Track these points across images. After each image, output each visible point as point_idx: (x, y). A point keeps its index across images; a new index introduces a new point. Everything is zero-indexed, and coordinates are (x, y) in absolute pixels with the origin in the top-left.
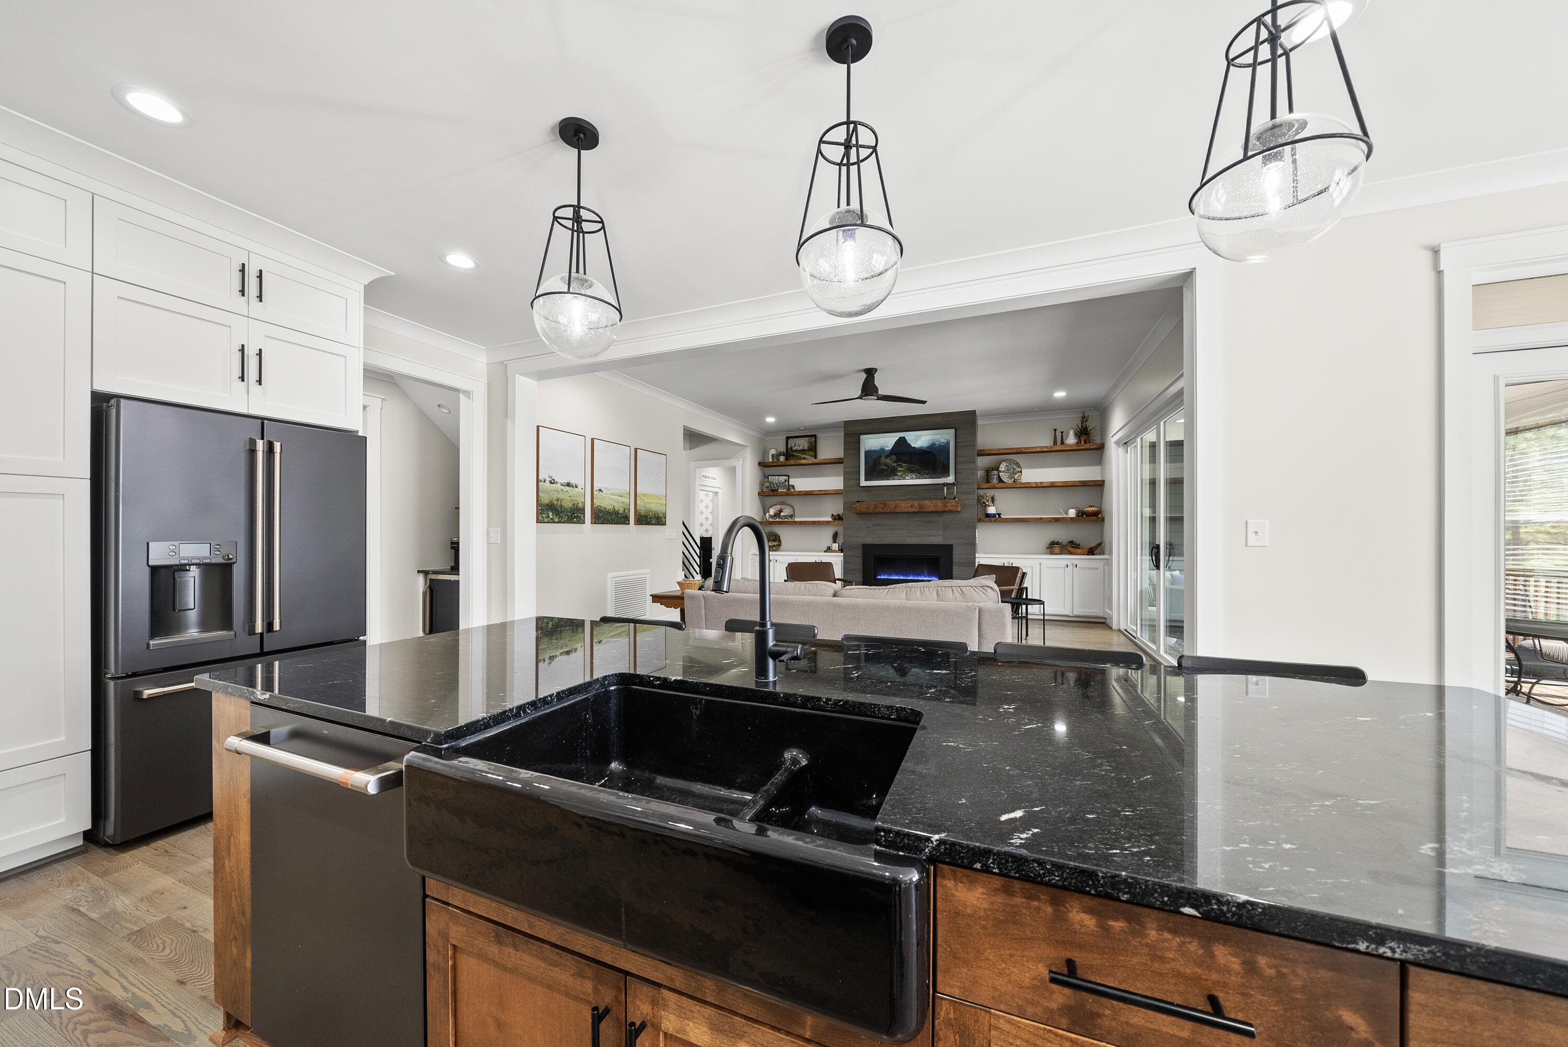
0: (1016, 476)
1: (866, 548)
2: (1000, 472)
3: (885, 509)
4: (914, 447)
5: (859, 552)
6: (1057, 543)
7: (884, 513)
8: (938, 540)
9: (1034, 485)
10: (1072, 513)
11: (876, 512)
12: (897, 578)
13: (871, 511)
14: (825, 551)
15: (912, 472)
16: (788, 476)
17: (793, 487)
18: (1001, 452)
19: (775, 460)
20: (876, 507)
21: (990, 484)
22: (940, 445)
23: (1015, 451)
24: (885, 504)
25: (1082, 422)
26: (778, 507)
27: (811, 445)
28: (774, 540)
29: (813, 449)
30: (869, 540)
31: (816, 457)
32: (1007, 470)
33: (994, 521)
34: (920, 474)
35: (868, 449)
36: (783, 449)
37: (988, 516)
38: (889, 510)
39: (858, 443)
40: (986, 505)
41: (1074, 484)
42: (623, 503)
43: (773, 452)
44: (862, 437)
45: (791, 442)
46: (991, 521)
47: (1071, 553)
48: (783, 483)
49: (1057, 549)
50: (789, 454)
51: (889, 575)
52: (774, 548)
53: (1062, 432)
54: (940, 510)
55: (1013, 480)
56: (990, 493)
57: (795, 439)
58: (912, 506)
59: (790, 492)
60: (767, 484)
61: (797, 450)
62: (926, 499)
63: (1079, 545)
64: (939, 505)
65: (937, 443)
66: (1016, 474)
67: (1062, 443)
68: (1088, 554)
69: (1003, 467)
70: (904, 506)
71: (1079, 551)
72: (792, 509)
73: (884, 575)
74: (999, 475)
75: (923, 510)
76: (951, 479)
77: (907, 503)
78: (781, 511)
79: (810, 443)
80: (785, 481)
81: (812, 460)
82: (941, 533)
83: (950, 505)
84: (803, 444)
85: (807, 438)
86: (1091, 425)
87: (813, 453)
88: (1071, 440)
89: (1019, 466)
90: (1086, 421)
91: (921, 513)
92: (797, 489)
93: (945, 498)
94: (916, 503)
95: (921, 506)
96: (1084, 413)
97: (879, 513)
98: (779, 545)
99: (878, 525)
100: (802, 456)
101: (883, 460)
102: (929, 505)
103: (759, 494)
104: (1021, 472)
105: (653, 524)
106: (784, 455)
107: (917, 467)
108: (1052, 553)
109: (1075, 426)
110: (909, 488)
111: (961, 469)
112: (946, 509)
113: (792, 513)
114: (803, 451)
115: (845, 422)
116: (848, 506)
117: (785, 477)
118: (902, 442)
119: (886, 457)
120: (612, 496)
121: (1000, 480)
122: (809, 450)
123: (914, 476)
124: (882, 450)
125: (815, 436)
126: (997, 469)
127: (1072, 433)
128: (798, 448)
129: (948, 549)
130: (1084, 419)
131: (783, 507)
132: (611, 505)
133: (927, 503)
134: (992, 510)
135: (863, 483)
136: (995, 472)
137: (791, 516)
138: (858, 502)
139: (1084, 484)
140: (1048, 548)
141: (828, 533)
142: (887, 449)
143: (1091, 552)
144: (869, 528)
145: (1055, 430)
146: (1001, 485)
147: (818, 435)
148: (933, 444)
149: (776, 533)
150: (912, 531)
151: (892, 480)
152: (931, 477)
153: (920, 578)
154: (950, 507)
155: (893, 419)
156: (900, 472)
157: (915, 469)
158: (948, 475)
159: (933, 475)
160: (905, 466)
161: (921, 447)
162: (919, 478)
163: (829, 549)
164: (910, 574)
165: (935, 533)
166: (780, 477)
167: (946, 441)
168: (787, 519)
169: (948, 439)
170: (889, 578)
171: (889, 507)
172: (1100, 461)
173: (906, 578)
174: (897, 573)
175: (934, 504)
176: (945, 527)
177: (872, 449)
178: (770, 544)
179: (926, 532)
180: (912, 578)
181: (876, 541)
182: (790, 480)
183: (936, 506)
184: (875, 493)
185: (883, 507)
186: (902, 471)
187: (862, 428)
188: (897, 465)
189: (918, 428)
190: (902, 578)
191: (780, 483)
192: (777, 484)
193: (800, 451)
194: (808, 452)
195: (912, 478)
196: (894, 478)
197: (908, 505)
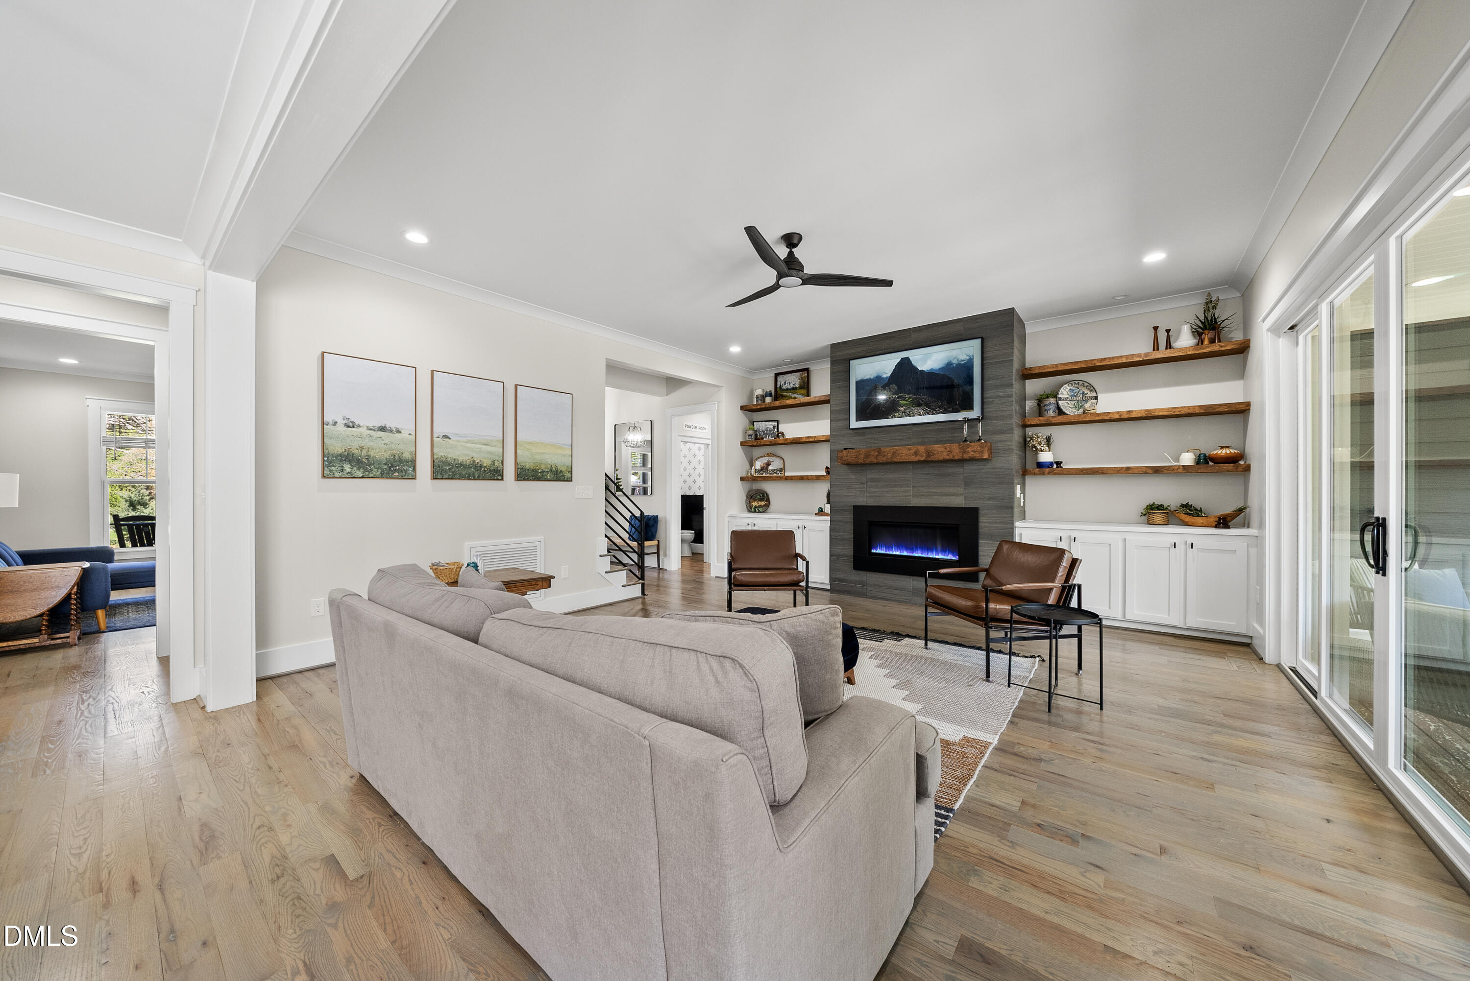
0: (1087, 406)
1: (859, 511)
2: (1060, 399)
3: (880, 458)
4: (922, 371)
5: (849, 517)
6: (1160, 507)
7: (878, 464)
8: (958, 501)
9: (1117, 417)
10: (1188, 459)
11: (868, 461)
12: (898, 553)
13: (861, 461)
14: (816, 514)
15: (919, 405)
17: (783, 434)
18: (1060, 368)
19: (760, 402)
20: (867, 455)
21: (1041, 418)
22: (959, 365)
23: (1083, 366)
24: (879, 451)
25: (1207, 310)
26: (765, 460)
27: (804, 382)
28: (761, 500)
29: (806, 386)
30: (862, 501)
31: (808, 395)
32: (1072, 396)
33: (1049, 473)
34: (931, 409)
35: (859, 378)
36: (771, 388)
37: (1040, 465)
38: (884, 460)
39: (848, 371)
40: (1037, 449)
41: (1191, 411)
42: (490, 453)
43: (759, 392)
44: (851, 362)
45: (781, 380)
46: (1043, 474)
47: (1187, 524)
48: (771, 430)
49: (1158, 517)
50: (778, 394)
51: (889, 547)
52: (760, 509)
53: (1168, 331)
54: (956, 458)
55: (1081, 410)
56: (1044, 432)
57: (785, 376)
58: (916, 453)
59: (779, 440)
60: (752, 432)
61: (787, 389)
62: (937, 442)
63: (1201, 511)
64: (956, 453)
65: (955, 361)
66: (1087, 401)
67: (1169, 346)
68: (1216, 527)
69: (1064, 392)
70: (905, 453)
71: (1200, 520)
72: (782, 461)
73: (881, 549)
74: (1058, 404)
75: (932, 458)
76: (975, 413)
77: (910, 449)
78: (768, 464)
79: (802, 379)
80: (774, 427)
81: (806, 399)
82: (961, 490)
83: (972, 450)
84: (793, 380)
85: (798, 374)
86: (1221, 314)
87: (804, 391)
88: (1185, 341)
89: (1092, 388)
90: (1214, 307)
91: (929, 462)
92: (787, 436)
93: (966, 440)
94: (922, 449)
95: (929, 453)
96: (1209, 294)
97: (872, 464)
98: (768, 505)
99: (872, 480)
100: (793, 396)
101: (879, 391)
102: (941, 451)
103: (742, 444)
104: (1096, 398)
105: (548, 480)
106: (771, 395)
107: (926, 398)
108: (1150, 523)
109: (1193, 320)
110: (916, 429)
111: (991, 399)
112: (966, 456)
113: (782, 466)
114: (794, 389)
115: (834, 346)
116: (835, 456)
117: (773, 423)
118: (905, 365)
119: (883, 386)
120: (469, 445)
121: (1060, 412)
122: (801, 387)
123: (922, 411)
124: (879, 378)
125: (807, 370)
126: (1055, 396)
127: (1186, 330)
128: (789, 387)
129: (971, 514)
130: (1210, 305)
131: (771, 459)
132: (467, 455)
134: (1046, 457)
135: (855, 424)
136: (1052, 400)
137: (781, 470)
138: (845, 449)
139: (1209, 412)
140: (1143, 515)
141: (821, 490)
142: (885, 376)
143: (1223, 522)
144: (862, 484)
145: (1156, 328)
146: (1061, 419)
147: (812, 368)
148: (949, 364)
149: (764, 491)
150: (920, 488)
151: (892, 418)
152: (946, 411)
153: (931, 555)
154: (972, 453)
155: (893, 335)
156: (902, 407)
157: (923, 401)
158: (970, 407)
159: (949, 408)
160: (909, 398)
161: (932, 369)
162: (928, 414)
163: (822, 511)
164: (917, 548)
165: (952, 490)
166: (767, 423)
167: (968, 358)
168: (776, 473)
169: (971, 355)
170: (888, 553)
171: (884, 455)
172: (1241, 373)
173: (911, 554)
174: (899, 547)
175: (948, 449)
176: (967, 483)
177: (865, 378)
178: (754, 504)
179: (939, 490)
180: (920, 555)
181: (871, 502)
182: (779, 425)
183: (950, 452)
184: (869, 436)
185: (877, 455)
186: (904, 405)
187: (853, 351)
188: (898, 398)
189: (928, 344)
190: (905, 553)
191: (767, 430)
192: (763, 432)
193: (790, 389)
194: (800, 390)
195: (919, 414)
196: (894, 416)
197: (911, 451)
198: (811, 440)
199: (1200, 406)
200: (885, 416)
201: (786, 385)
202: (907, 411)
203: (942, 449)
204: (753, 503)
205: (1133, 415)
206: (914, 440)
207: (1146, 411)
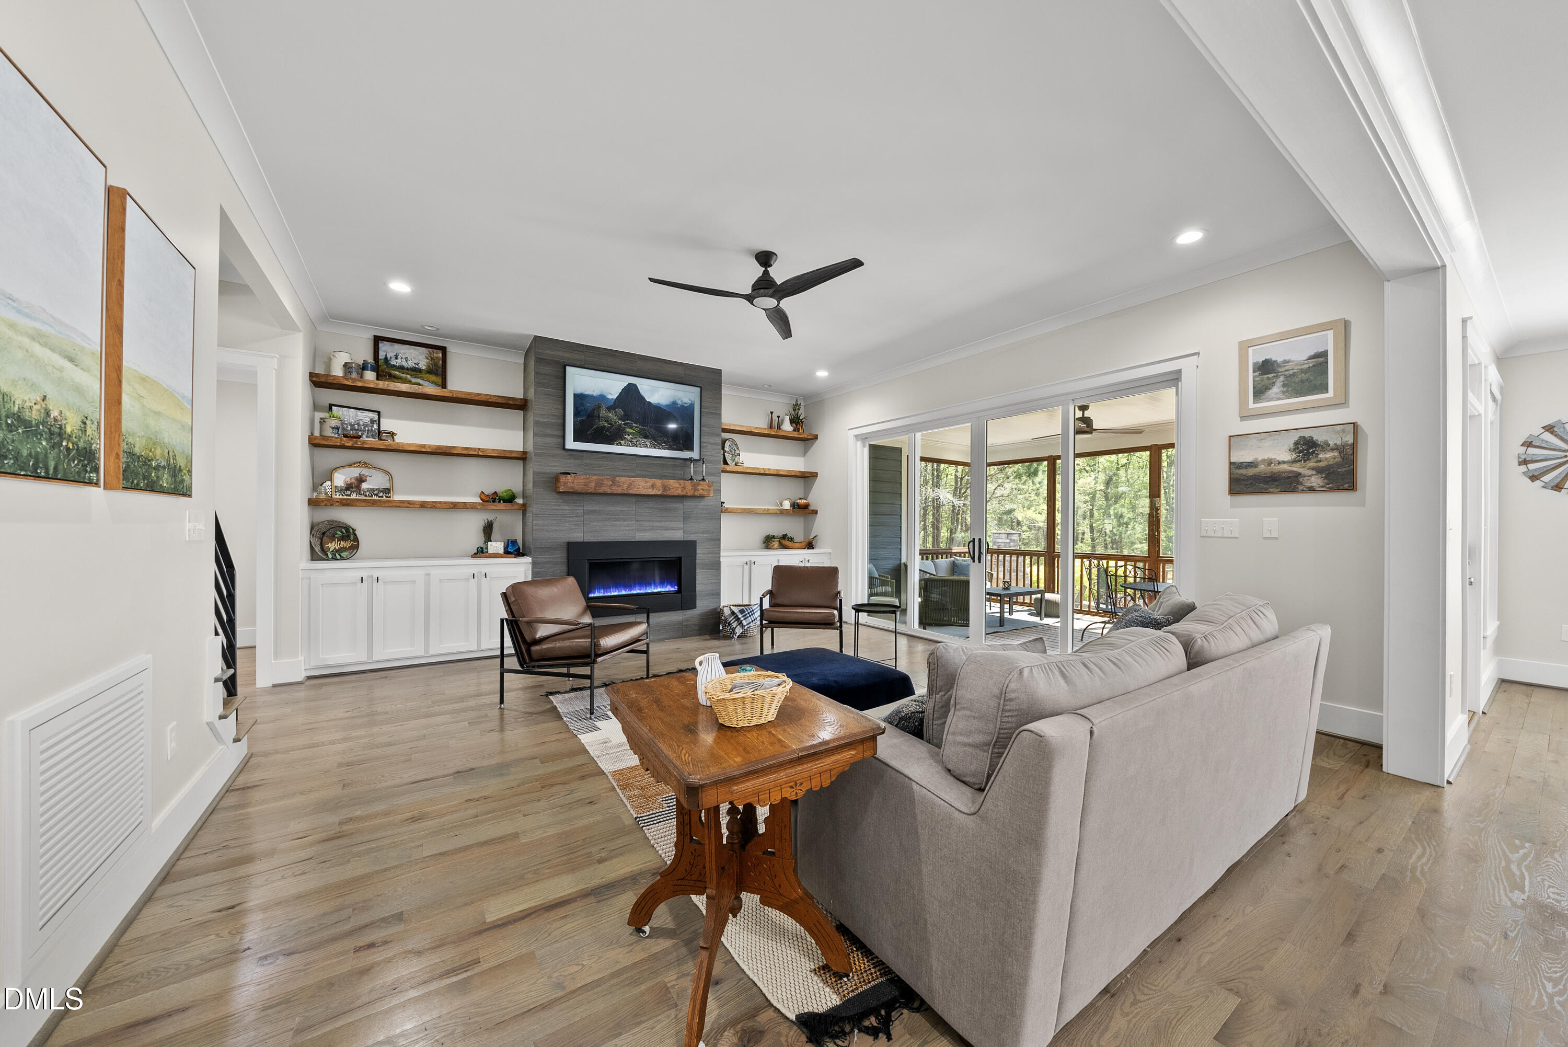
0: (736, 460)
1: (575, 547)
3: (614, 488)
4: (649, 403)
6: (774, 537)
7: (612, 494)
8: (678, 535)
9: (763, 472)
10: (787, 505)
11: (600, 491)
12: (616, 593)
13: (591, 490)
14: (473, 557)
15: (646, 437)
16: (379, 413)
17: (389, 434)
19: (348, 376)
20: (599, 484)
22: (682, 406)
23: (737, 429)
24: (613, 480)
25: (795, 410)
26: (355, 472)
27: (436, 365)
28: (342, 538)
29: (438, 371)
30: (578, 536)
31: (444, 385)
32: (730, 451)
35: (579, 391)
36: (367, 356)
38: (619, 491)
39: (563, 378)
41: (796, 474)
42: (70, 392)
44: (567, 368)
45: (385, 349)
48: (366, 425)
50: (383, 370)
51: (606, 587)
52: (344, 554)
53: (778, 417)
54: (689, 494)
55: (734, 463)
57: (397, 346)
58: (653, 486)
59: (384, 444)
60: (334, 423)
61: (401, 368)
62: (673, 478)
63: (793, 539)
65: (679, 402)
66: (736, 456)
67: (779, 428)
70: (643, 486)
71: (793, 545)
72: (388, 477)
75: (668, 493)
76: (695, 454)
77: (646, 482)
78: (361, 480)
79: (432, 359)
80: (372, 421)
81: (435, 390)
82: (685, 525)
84: (418, 358)
85: (423, 350)
86: (803, 414)
87: (436, 378)
88: (787, 427)
89: (739, 447)
90: (799, 409)
91: (663, 497)
92: (398, 439)
93: (693, 479)
94: (658, 482)
95: (665, 488)
96: (797, 400)
97: (605, 494)
98: (355, 547)
99: (591, 512)
100: (407, 379)
101: (603, 412)
102: (675, 486)
103: (310, 440)
106: (371, 368)
108: (767, 548)
109: (790, 414)
110: (645, 460)
111: (705, 443)
113: (387, 486)
114: (415, 371)
115: (537, 339)
116: (530, 480)
117: (371, 415)
118: (631, 390)
119: (609, 409)
121: (726, 462)
122: (430, 371)
123: (648, 443)
124: (602, 397)
127: (787, 418)
128: (405, 364)
129: (690, 548)
130: (796, 407)
131: (365, 472)
133: (672, 482)
135: (571, 444)
137: (387, 491)
138: (564, 474)
140: (765, 543)
141: (472, 524)
142: (610, 397)
144: (577, 516)
145: (772, 413)
146: (725, 468)
147: (451, 349)
148: (674, 403)
149: (345, 524)
150: (644, 523)
151: (617, 445)
152: (671, 448)
153: (650, 590)
154: (701, 491)
155: (616, 354)
156: (629, 435)
157: (650, 433)
158: (691, 448)
159: (674, 445)
160: (636, 427)
161: (659, 403)
162: (655, 447)
163: (482, 552)
164: (635, 586)
165: (673, 524)
166: (359, 413)
167: (690, 402)
168: (377, 495)
169: (693, 400)
170: (606, 594)
171: (620, 486)
172: (805, 452)
173: (629, 593)
174: (617, 586)
175: (682, 485)
176: (686, 518)
177: (586, 393)
178: (332, 546)
179: (663, 524)
180: (638, 591)
181: (590, 538)
182: (381, 420)
183: (684, 488)
184: (588, 461)
185: (611, 485)
186: (631, 434)
187: (567, 355)
188: (624, 424)
189: (653, 377)
190: (623, 592)
191: (358, 424)
192: (351, 425)
193: (408, 369)
194: (427, 375)
195: (646, 446)
196: (620, 443)
197: (648, 484)
198: (471, 453)
199: (800, 471)
200: (609, 440)
201: (399, 360)
202: (634, 441)
203: (677, 485)
204: (330, 545)
205: (771, 472)
206: (638, 472)
207: (777, 470)
